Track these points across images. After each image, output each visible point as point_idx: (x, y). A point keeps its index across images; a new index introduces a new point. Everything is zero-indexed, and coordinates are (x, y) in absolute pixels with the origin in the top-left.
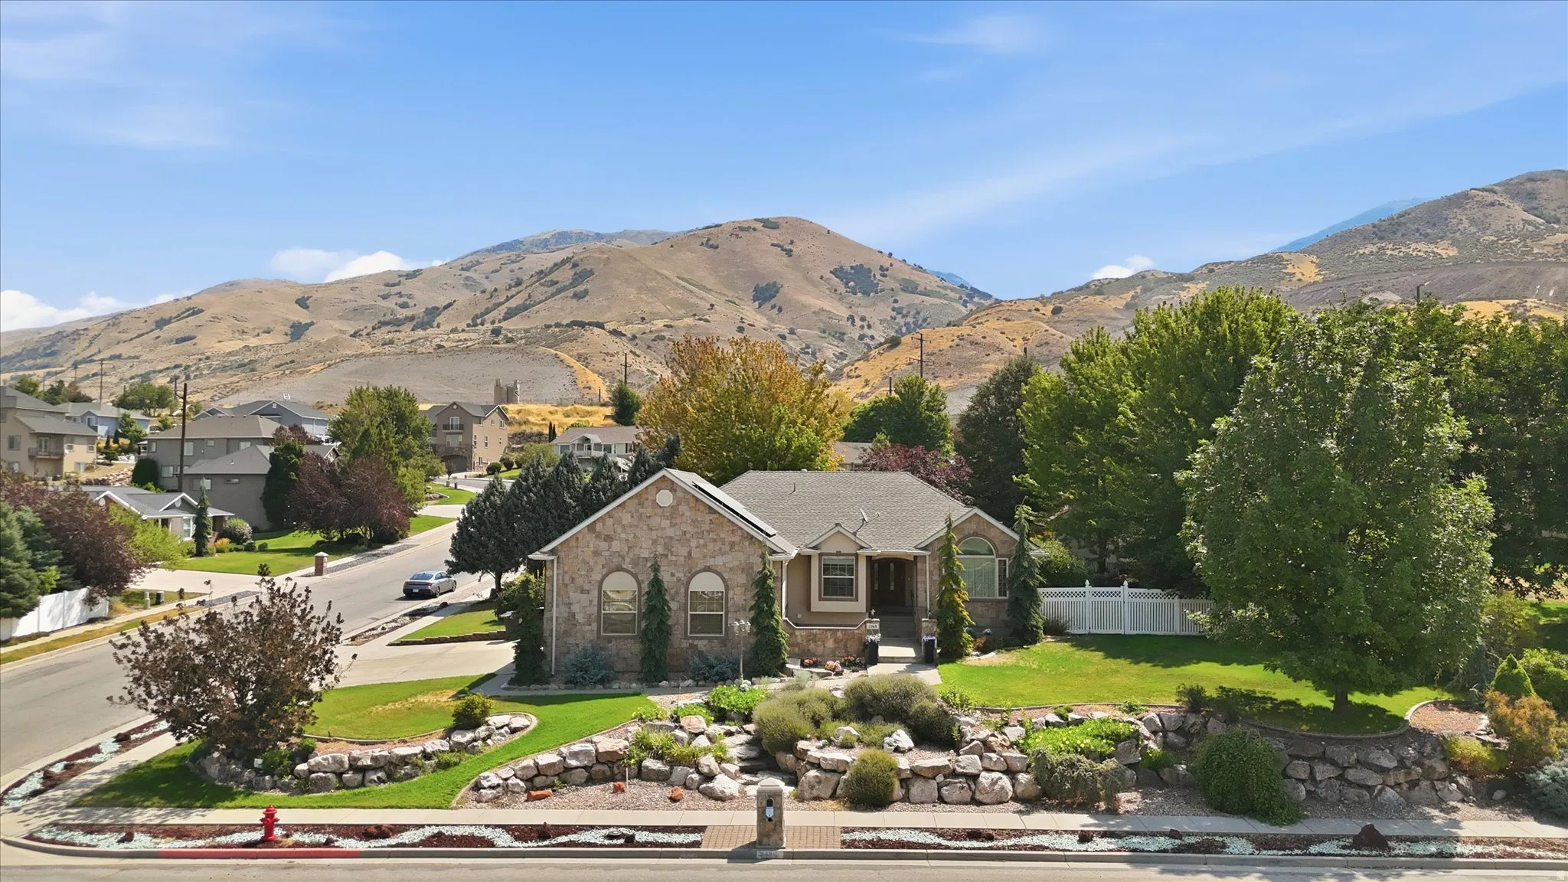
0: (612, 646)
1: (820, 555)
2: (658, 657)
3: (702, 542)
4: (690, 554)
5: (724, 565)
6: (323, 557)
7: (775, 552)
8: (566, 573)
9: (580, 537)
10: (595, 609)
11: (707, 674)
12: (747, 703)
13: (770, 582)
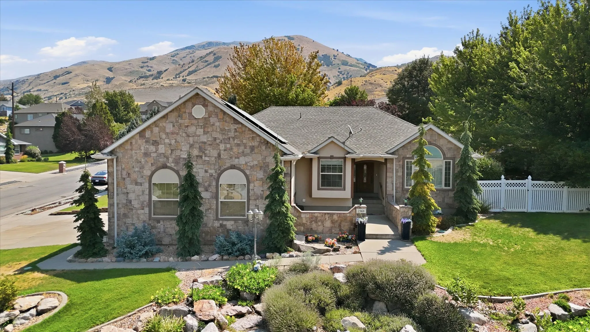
0: (160, 226)
1: (319, 158)
2: (190, 236)
3: (228, 146)
4: (219, 155)
5: (246, 163)
6: (62, 164)
7: (285, 154)
8: (124, 169)
9: (134, 141)
10: (147, 197)
11: (230, 251)
12: (258, 283)
13: (281, 177)
